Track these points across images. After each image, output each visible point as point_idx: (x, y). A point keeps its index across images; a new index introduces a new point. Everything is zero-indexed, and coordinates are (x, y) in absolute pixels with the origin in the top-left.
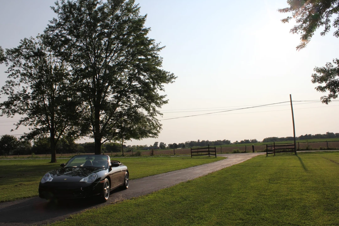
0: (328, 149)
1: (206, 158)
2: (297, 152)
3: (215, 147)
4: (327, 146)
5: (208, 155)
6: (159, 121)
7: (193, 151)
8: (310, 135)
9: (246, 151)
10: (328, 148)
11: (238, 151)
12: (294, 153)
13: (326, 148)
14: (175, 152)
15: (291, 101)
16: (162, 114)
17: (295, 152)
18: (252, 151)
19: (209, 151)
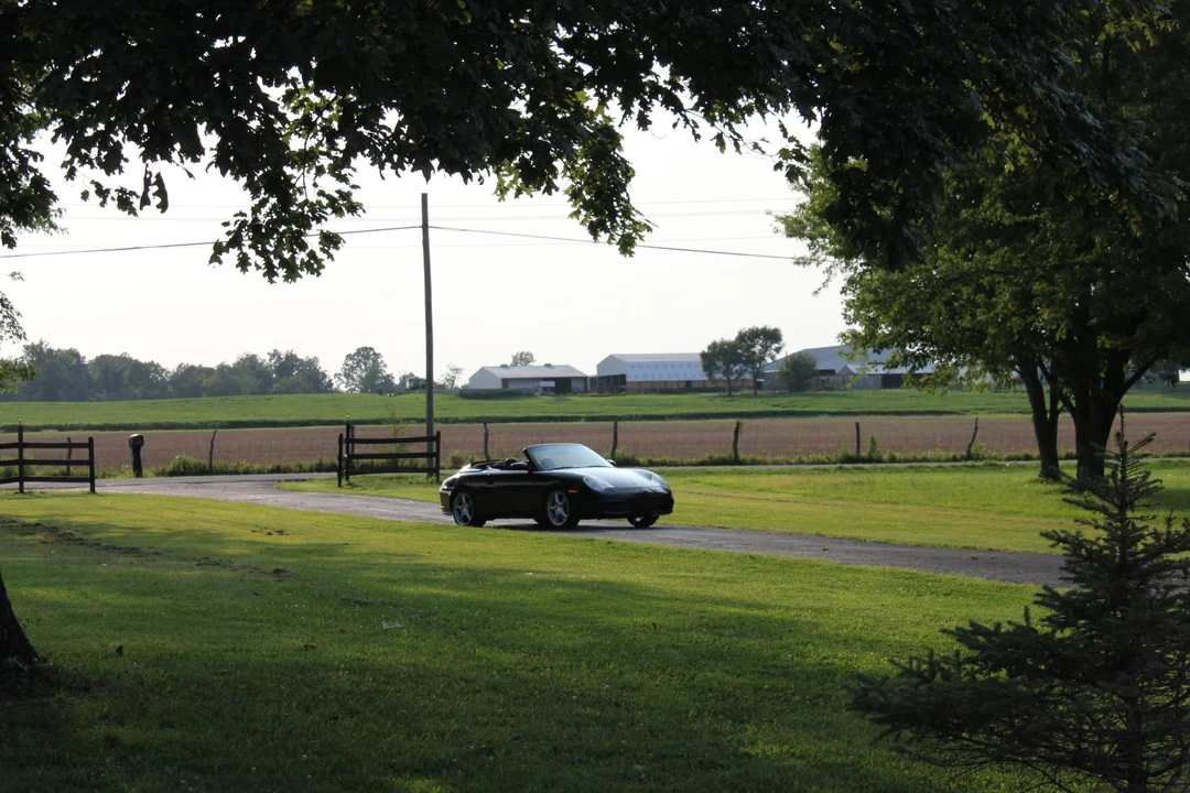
3: (91, 440)
4: (486, 452)
5: (18, 484)
15: (425, 227)
19: (21, 462)
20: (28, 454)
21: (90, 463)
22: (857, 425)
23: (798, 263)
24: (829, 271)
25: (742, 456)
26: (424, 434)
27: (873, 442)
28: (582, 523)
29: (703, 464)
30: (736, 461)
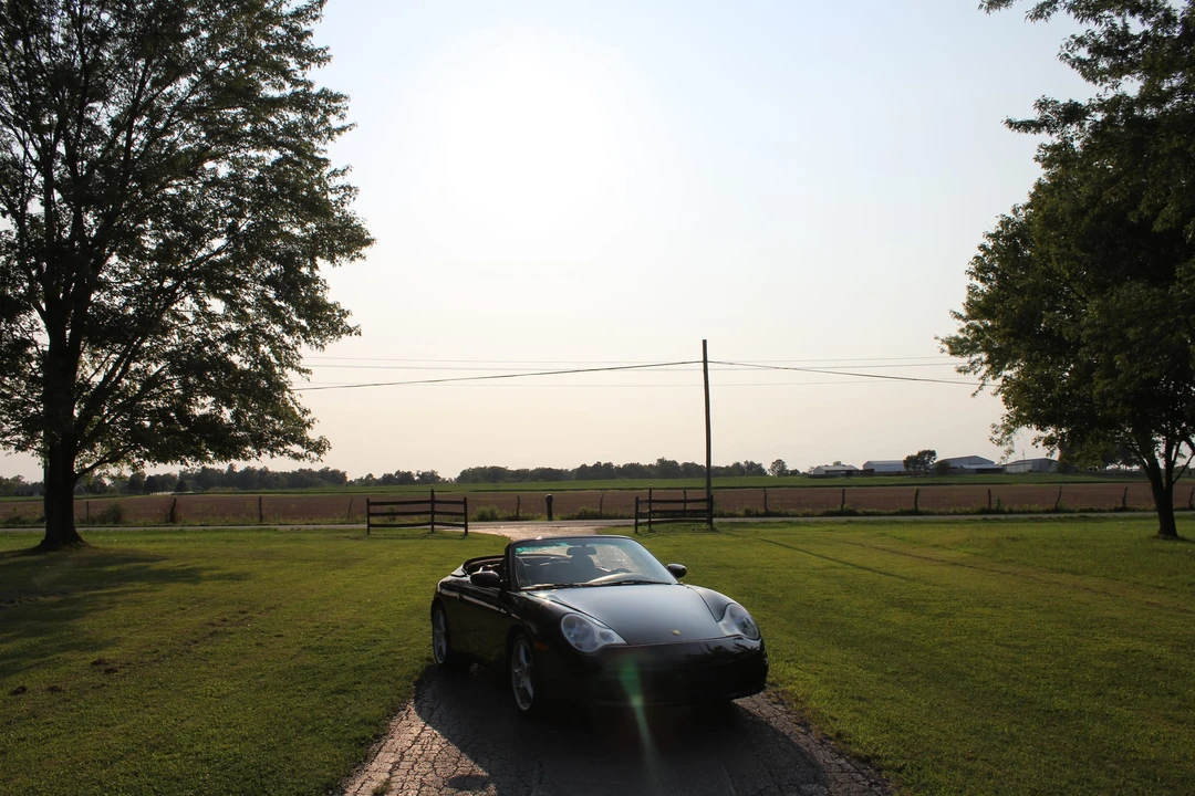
0: (768, 514)
1: (424, 537)
2: (715, 520)
4: (766, 507)
5: (429, 527)
6: (298, 400)
7: (373, 509)
8: (608, 466)
9: (521, 515)
10: (767, 510)
11: (492, 513)
12: (704, 526)
13: (762, 511)
14: (263, 513)
15: (705, 361)
16: (307, 371)
17: (710, 522)
18: (546, 516)
19: (433, 513)
20: (438, 508)
21: (465, 514)
22: (989, 491)
23: (960, 371)
24: (983, 378)
25: (920, 510)
26: (705, 497)
27: (999, 501)
29: (895, 514)
30: (916, 513)
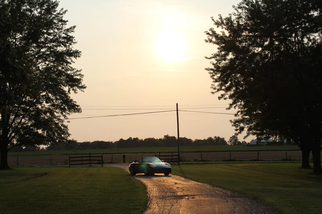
0: (202, 161)
2: (180, 163)
3: (102, 155)
5: (89, 165)
7: (71, 159)
9: (113, 162)
10: (202, 159)
12: (178, 164)
15: (177, 110)
18: (123, 162)
19: (90, 160)
20: (92, 158)
21: (102, 160)
22: (286, 152)
25: (259, 159)
27: (290, 156)
28: (155, 174)
29: (250, 161)
30: (258, 160)
